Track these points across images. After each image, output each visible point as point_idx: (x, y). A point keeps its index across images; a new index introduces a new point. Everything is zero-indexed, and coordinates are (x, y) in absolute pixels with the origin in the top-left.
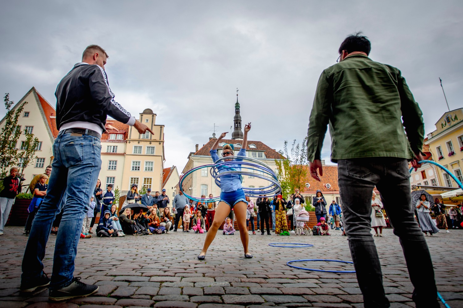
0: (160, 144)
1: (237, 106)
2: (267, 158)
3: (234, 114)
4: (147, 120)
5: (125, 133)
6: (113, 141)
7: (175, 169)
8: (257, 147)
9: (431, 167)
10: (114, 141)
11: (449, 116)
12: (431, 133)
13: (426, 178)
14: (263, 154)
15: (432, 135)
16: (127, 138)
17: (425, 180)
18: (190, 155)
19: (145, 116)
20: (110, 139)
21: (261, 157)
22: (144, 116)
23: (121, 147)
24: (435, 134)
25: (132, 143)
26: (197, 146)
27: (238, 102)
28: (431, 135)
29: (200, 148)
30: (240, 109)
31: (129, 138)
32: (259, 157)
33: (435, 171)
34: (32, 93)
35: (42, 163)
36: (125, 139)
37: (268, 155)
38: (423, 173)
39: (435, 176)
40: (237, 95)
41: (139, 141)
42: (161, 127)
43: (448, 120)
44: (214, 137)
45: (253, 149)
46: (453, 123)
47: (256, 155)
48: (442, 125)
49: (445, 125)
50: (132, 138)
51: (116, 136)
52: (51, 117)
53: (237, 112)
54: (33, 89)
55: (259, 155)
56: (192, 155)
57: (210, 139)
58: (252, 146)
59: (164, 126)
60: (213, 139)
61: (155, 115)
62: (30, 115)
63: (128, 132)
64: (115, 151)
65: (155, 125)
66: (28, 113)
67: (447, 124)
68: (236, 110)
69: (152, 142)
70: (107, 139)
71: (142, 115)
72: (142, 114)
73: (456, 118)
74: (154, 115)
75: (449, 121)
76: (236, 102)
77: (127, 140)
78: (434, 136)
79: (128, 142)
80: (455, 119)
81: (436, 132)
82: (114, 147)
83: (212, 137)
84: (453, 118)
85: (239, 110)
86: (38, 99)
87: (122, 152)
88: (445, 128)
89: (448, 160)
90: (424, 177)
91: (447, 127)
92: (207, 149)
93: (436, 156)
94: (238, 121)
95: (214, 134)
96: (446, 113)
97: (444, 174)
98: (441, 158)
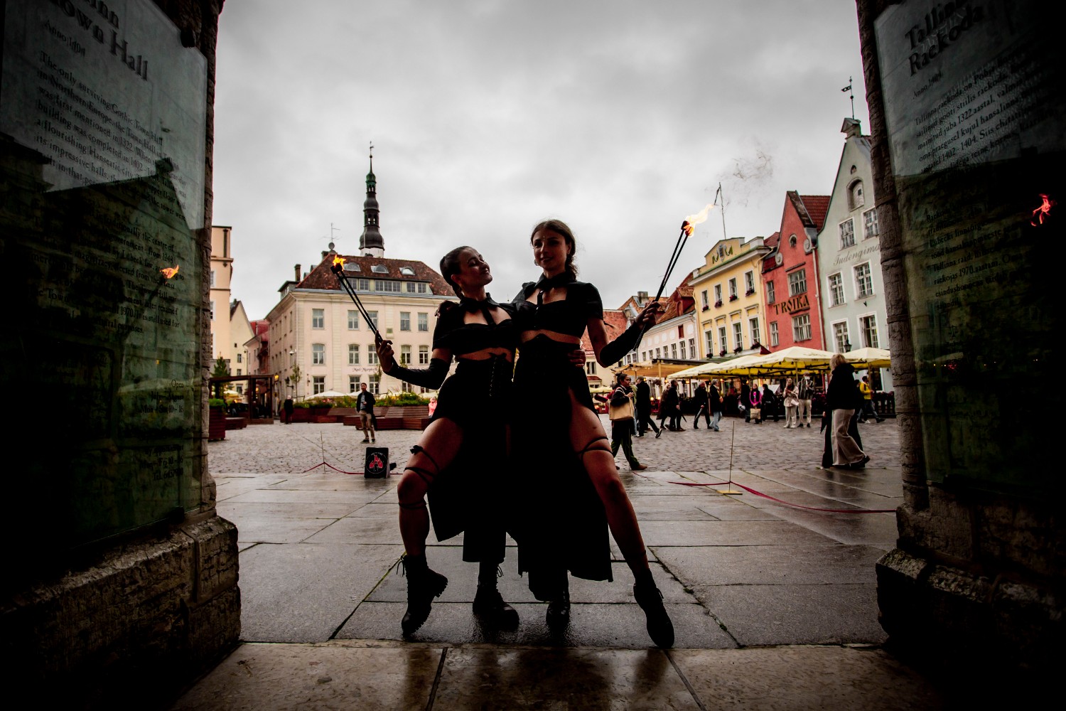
0: (224, 265)
1: (371, 180)
2: (434, 294)
3: (364, 198)
7: (239, 307)
8: (415, 272)
9: (692, 321)
11: (724, 247)
12: (699, 269)
13: (683, 337)
14: (428, 286)
15: (699, 272)
17: (682, 340)
18: (285, 286)
21: (424, 291)
24: (703, 271)
26: (298, 268)
27: (374, 172)
28: (697, 271)
29: (305, 270)
30: (377, 186)
32: (420, 291)
37: (436, 289)
38: (681, 328)
39: (694, 335)
40: (371, 157)
42: (225, 231)
43: (722, 253)
44: (332, 250)
45: (407, 276)
46: (727, 258)
47: (414, 288)
48: (713, 258)
49: (717, 259)
53: (371, 194)
55: (419, 288)
56: (289, 286)
57: (325, 254)
58: (406, 271)
59: (230, 228)
60: (330, 255)
67: (720, 258)
68: (368, 189)
73: (731, 252)
75: (722, 255)
76: (368, 172)
78: (701, 273)
80: (729, 253)
81: (705, 268)
83: (328, 250)
84: (728, 251)
85: (374, 189)
88: (717, 264)
89: (713, 313)
90: (681, 335)
91: (719, 262)
92: (320, 277)
93: (699, 304)
94: (372, 212)
95: (332, 245)
96: (720, 241)
97: (706, 333)
98: (706, 309)
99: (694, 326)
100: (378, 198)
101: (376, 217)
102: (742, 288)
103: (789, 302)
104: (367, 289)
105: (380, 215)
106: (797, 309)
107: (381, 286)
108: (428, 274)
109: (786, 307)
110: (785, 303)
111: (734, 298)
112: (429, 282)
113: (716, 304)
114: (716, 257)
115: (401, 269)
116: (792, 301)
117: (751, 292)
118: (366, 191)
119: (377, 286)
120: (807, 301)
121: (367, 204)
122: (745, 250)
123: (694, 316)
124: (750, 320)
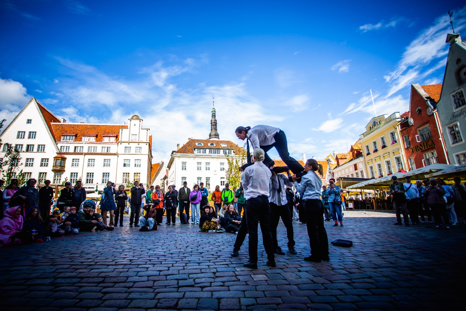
0: (146, 144)
2: (235, 155)
4: (135, 125)
5: (117, 135)
6: (106, 143)
8: (227, 146)
10: (108, 143)
13: (357, 170)
15: (363, 136)
16: (119, 140)
17: (356, 171)
18: (172, 153)
20: (104, 141)
21: (231, 154)
22: (133, 121)
23: (114, 149)
24: (365, 135)
26: (178, 145)
29: (181, 146)
32: (229, 154)
33: (364, 164)
34: (33, 103)
35: (46, 162)
36: (117, 141)
37: (236, 153)
38: (356, 165)
41: (129, 143)
42: (147, 130)
43: (375, 124)
45: (224, 147)
46: (378, 126)
47: (226, 152)
48: (370, 128)
50: (123, 140)
51: (109, 139)
52: (51, 123)
55: (229, 152)
56: (174, 153)
58: (223, 145)
59: (149, 129)
60: (192, 140)
62: (32, 122)
63: (119, 135)
64: (108, 151)
65: (141, 129)
66: (31, 120)
69: (140, 143)
70: (102, 141)
73: (380, 123)
74: (141, 120)
79: (119, 143)
81: (366, 133)
82: (108, 147)
84: (378, 122)
85: (215, 114)
87: (115, 152)
88: (372, 130)
89: (373, 155)
90: (356, 169)
91: (374, 129)
92: (186, 148)
93: (364, 152)
94: (214, 124)
96: (373, 118)
97: (370, 167)
98: (368, 154)
99: (363, 163)
102: (389, 141)
103: (421, 145)
104: (205, 153)
106: (426, 148)
107: (212, 151)
108: (233, 146)
109: (419, 148)
110: (418, 146)
111: (384, 147)
112: (233, 150)
113: (374, 151)
114: (371, 126)
115: (221, 144)
116: (422, 144)
117: (394, 142)
119: (210, 151)
120: (433, 143)
122: (389, 120)
123: (362, 158)
124: (396, 158)
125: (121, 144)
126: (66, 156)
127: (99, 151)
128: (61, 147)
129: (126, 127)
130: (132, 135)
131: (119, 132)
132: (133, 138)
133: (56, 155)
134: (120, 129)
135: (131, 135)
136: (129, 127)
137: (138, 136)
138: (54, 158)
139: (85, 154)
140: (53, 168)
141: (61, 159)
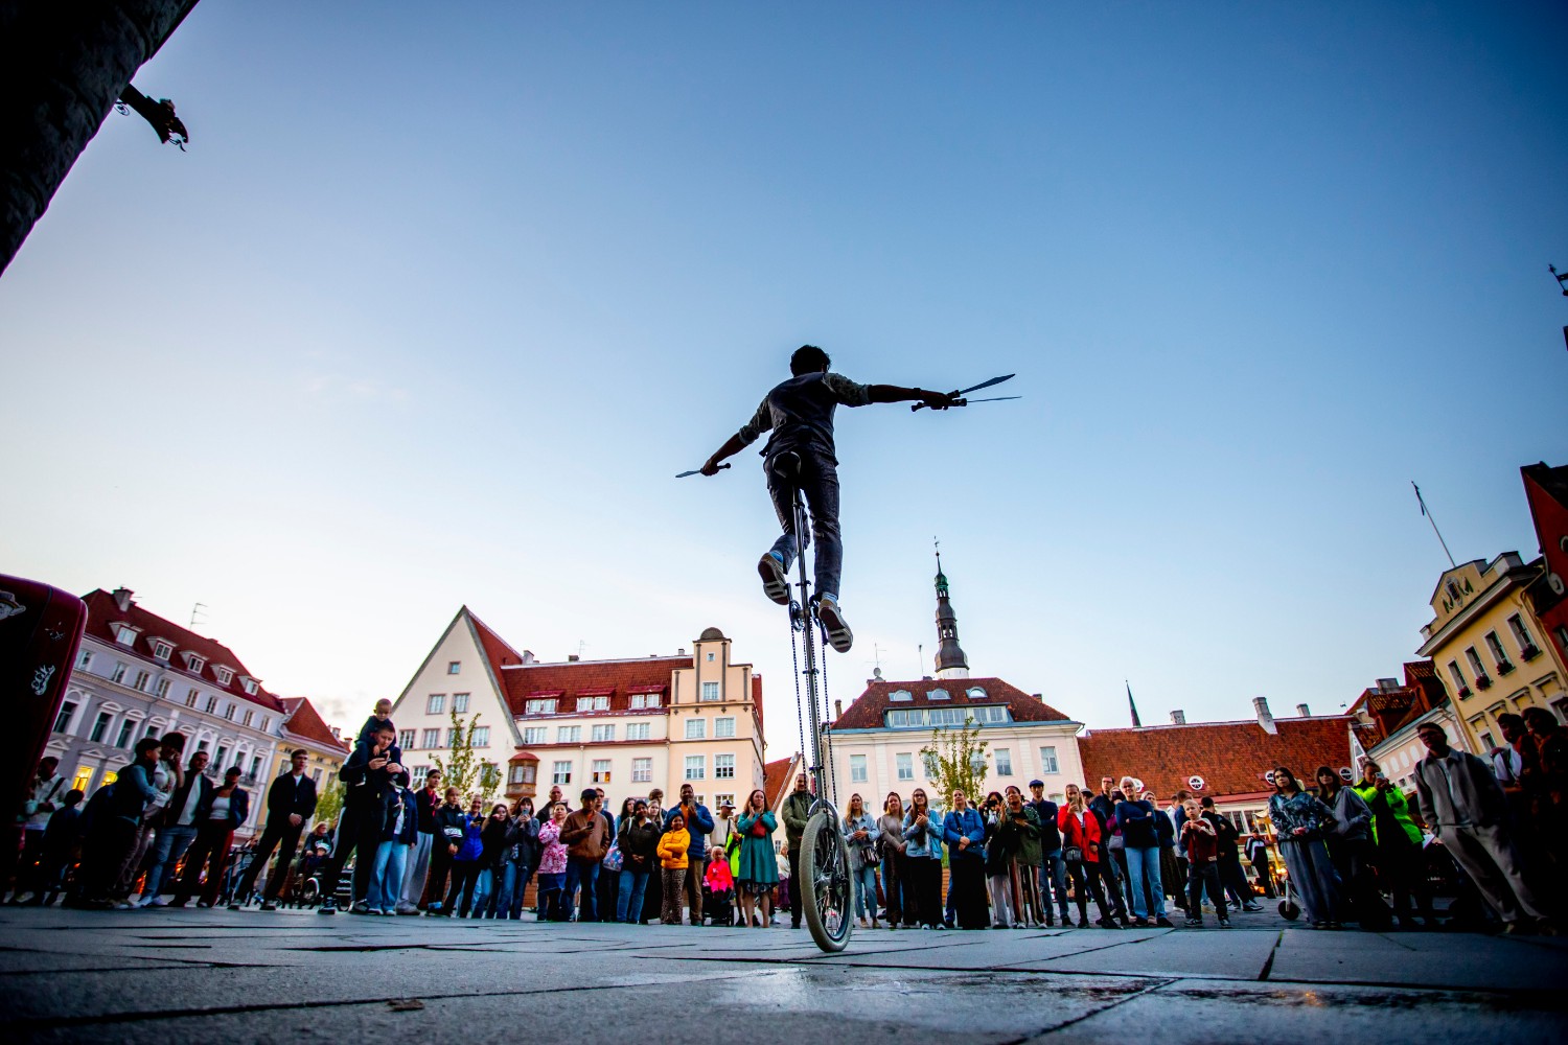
0: (746, 710)
1: (941, 582)
3: (936, 605)
4: (711, 655)
5: (665, 689)
6: (638, 712)
7: (801, 761)
8: (987, 693)
9: (1448, 719)
10: (642, 711)
11: (1453, 581)
12: (1428, 626)
14: (1004, 711)
15: (1431, 632)
16: (670, 703)
19: (707, 647)
20: (633, 707)
21: (998, 719)
22: (704, 645)
23: (656, 727)
24: (1436, 628)
25: (680, 712)
26: (838, 705)
27: (943, 572)
28: (1428, 630)
29: (845, 708)
30: (949, 588)
31: (673, 701)
32: (992, 719)
34: (462, 619)
36: (664, 706)
37: (1017, 714)
39: (1463, 744)
40: (938, 554)
41: (698, 708)
42: (746, 669)
43: (1454, 592)
44: (878, 678)
45: (975, 699)
46: (1468, 599)
47: (986, 715)
48: (1445, 603)
49: (1451, 603)
50: (682, 700)
51: (645, 699)
52: (503, 667)
53: (944, 601)
54: (464, 610)
55: (992, 715)
56: (828, 727)
57: (869, 682)
58: (975, 693)
59: (752, 666)
60: (876, 684)
61: (728, 642)
62: (460, 668)
63: (670, 688)
64: (644, 735)
65: (729, 666)
66: (458, 664)
67: (1455, 602)
68: (939, 594)
69: (727, 708)
70: (626, 708)
71: (698, 644)
72: (698, 641)
73: (1469, 587)
74: (725, 642)
75: (1457, 596)
76: (937, 573)
77: (669, 709)
78: (1435, 633)
79: (672, 711)
80: (1467, 589)
81: (1437, 623)
82: (642, 725)
83: (874, 677)
84: (1463, 586)
85: (947, 593)
86: (474, 630)
87: (661, 736)
88: (1453, 612)
89: (1481, 699)
91: (1457, 609)
92: (859, 714)
93: (1453, 688)
94: (946, 620)
95: (877, 671)
96: (1444, 573)
97: (1483, 737)
98: (1465, 693)
99: (1456, 727)
100: (952, 603)
101: (953, 627)
102: (1513, 648)
104: (919, 722)
105: (958, 625)
107: (939, 716)
108: (1005, 693)
111: (1505, 668)
112: (1008, 705)
113: (1480, 682)
114: (1448, 601)
115: (968, 691)
117: (1530, 654)
118: (936, 597)
119: (933, 717)
121: (940, 611)
122: (1491, 579)
123: (1448, 709)
125: (676, 712)
126: (537, 754)
127: (619, 737)
128: (527, 729)
129: (687, 664)
130: (706, 684)
131: (670, 680)
132: (706, 694)
133: (516, 753)
134: (673, 672)
135: (702, 687)
136: (695, 664)
137: (719, 687)
138: (510, 761)
139: (588, 746)
140: (508, 790)
141: (526, 759)
